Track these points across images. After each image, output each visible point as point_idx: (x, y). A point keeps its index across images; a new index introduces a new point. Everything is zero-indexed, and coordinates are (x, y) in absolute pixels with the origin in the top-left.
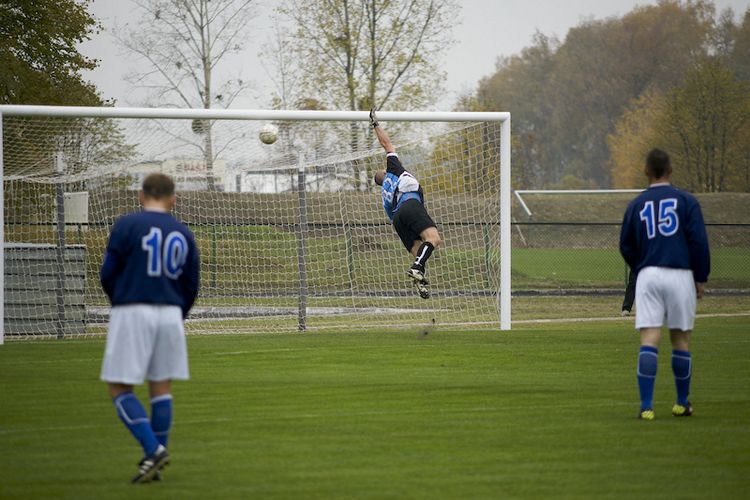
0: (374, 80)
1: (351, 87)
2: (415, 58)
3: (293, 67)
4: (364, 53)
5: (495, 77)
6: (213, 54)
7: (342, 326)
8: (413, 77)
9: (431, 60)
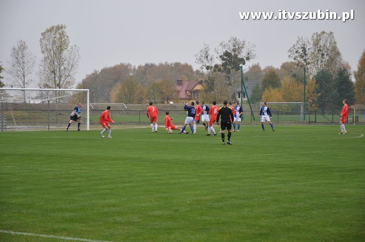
0: (60, 80)
1: (55, 81)
2: (69, 75)
3: (43, 77)
4: (58, 74)
5: (86, 79)
6: (25, 74)
7: (56, 130)
8: (68, 79)
9: (72, 76)
